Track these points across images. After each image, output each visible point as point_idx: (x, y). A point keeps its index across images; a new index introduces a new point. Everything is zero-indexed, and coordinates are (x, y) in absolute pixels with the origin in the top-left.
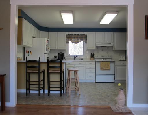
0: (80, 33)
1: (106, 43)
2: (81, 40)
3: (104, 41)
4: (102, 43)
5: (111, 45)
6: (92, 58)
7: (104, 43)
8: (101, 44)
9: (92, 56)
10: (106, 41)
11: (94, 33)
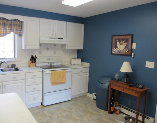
0: (9, 17)
1: (56, 39)
2: (11, 30)
3: (53, 34)
4: (50, 38)
5: (62, 42)
6: (32, 63)
7: (53, 38)
8: (48, 39)
9: (33, 59)
10: (56, 35)
11: (37, 19)
